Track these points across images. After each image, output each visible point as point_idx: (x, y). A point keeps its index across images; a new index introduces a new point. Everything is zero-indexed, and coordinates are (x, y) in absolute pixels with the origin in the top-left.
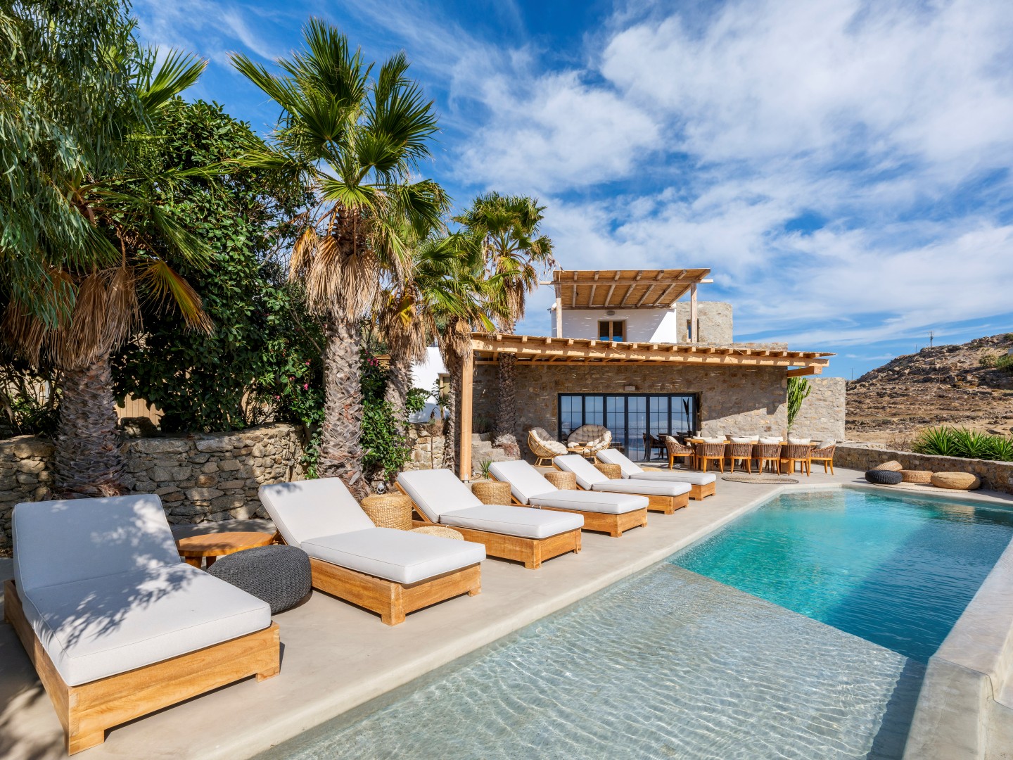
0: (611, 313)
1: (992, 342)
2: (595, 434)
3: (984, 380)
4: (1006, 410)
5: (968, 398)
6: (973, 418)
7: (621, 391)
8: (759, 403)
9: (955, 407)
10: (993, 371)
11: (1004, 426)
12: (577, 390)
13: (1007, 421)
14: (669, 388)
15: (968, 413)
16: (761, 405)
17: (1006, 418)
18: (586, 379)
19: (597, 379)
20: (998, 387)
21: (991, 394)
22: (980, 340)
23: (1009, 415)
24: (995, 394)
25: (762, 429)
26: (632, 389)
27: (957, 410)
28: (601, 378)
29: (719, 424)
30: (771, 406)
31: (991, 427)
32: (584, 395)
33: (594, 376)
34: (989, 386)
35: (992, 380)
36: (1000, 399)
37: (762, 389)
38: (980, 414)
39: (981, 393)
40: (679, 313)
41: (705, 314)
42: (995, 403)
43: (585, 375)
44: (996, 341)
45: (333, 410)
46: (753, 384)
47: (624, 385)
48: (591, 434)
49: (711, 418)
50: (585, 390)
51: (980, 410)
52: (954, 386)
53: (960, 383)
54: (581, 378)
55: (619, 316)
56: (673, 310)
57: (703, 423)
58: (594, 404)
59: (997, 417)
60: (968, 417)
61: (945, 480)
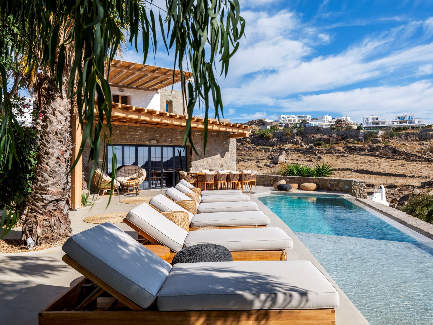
0: (121, 90)
1: (255, 123)
2: (133, 172)
3: (253, 141)
4: (262, 156)
5: (248, 150)
6: (251, 160)
7: (147, 143)
8: (218, 152)
9: (244, 154)
10: (256, 137)
11: (262, 164)
12: (120, 142)
13: (263, 161)
14: (175, 142)
15: (249, 158)
16: (219, 153)
17: (262, 159)
18: (126, 135)
19: (133, 135)
20: (258, 145)
21: (256, 148)
22: (251, 121)
23: (263, 158)
24: (258, 148)
25: (219, 166)
26: (154, 142)
27: (244, 156)
28: (135, 134)
29: (200, 163)
30: (223, 153)
31: (258, 164)
32: (123, 146)
33: (131, 133)
34: (255, 144)
35: (256, 141)
36: (259, 151)
37: (219, 144)
38: (253, 158)
39: (253, 147)
40: (161, 95)
41: (176, 98)
42: (258, 153)
43: (125, 132)
44: (257, 122)
45: (52, 155)
46: (215, 141)
47: (150, 140)
48: (130, 172)
49: (196, 160)
50: (124, 142)
51: (253, 156)
52: (243, 144)
53: (244, 142)
54: (123, 134)
55: (126, 93)
56: (158, 93)
57: (193, 163)
58: (130, 151)
59: (259, 159)
60: (249, 159)
61: (307, 187)
